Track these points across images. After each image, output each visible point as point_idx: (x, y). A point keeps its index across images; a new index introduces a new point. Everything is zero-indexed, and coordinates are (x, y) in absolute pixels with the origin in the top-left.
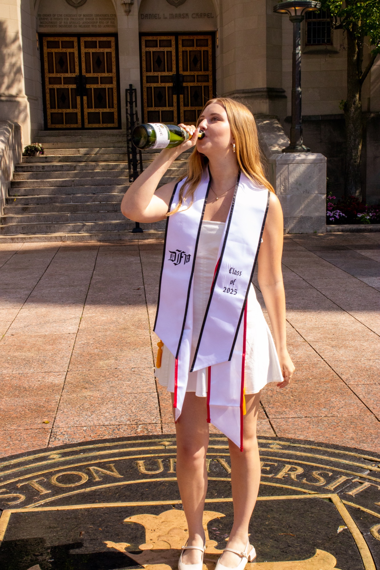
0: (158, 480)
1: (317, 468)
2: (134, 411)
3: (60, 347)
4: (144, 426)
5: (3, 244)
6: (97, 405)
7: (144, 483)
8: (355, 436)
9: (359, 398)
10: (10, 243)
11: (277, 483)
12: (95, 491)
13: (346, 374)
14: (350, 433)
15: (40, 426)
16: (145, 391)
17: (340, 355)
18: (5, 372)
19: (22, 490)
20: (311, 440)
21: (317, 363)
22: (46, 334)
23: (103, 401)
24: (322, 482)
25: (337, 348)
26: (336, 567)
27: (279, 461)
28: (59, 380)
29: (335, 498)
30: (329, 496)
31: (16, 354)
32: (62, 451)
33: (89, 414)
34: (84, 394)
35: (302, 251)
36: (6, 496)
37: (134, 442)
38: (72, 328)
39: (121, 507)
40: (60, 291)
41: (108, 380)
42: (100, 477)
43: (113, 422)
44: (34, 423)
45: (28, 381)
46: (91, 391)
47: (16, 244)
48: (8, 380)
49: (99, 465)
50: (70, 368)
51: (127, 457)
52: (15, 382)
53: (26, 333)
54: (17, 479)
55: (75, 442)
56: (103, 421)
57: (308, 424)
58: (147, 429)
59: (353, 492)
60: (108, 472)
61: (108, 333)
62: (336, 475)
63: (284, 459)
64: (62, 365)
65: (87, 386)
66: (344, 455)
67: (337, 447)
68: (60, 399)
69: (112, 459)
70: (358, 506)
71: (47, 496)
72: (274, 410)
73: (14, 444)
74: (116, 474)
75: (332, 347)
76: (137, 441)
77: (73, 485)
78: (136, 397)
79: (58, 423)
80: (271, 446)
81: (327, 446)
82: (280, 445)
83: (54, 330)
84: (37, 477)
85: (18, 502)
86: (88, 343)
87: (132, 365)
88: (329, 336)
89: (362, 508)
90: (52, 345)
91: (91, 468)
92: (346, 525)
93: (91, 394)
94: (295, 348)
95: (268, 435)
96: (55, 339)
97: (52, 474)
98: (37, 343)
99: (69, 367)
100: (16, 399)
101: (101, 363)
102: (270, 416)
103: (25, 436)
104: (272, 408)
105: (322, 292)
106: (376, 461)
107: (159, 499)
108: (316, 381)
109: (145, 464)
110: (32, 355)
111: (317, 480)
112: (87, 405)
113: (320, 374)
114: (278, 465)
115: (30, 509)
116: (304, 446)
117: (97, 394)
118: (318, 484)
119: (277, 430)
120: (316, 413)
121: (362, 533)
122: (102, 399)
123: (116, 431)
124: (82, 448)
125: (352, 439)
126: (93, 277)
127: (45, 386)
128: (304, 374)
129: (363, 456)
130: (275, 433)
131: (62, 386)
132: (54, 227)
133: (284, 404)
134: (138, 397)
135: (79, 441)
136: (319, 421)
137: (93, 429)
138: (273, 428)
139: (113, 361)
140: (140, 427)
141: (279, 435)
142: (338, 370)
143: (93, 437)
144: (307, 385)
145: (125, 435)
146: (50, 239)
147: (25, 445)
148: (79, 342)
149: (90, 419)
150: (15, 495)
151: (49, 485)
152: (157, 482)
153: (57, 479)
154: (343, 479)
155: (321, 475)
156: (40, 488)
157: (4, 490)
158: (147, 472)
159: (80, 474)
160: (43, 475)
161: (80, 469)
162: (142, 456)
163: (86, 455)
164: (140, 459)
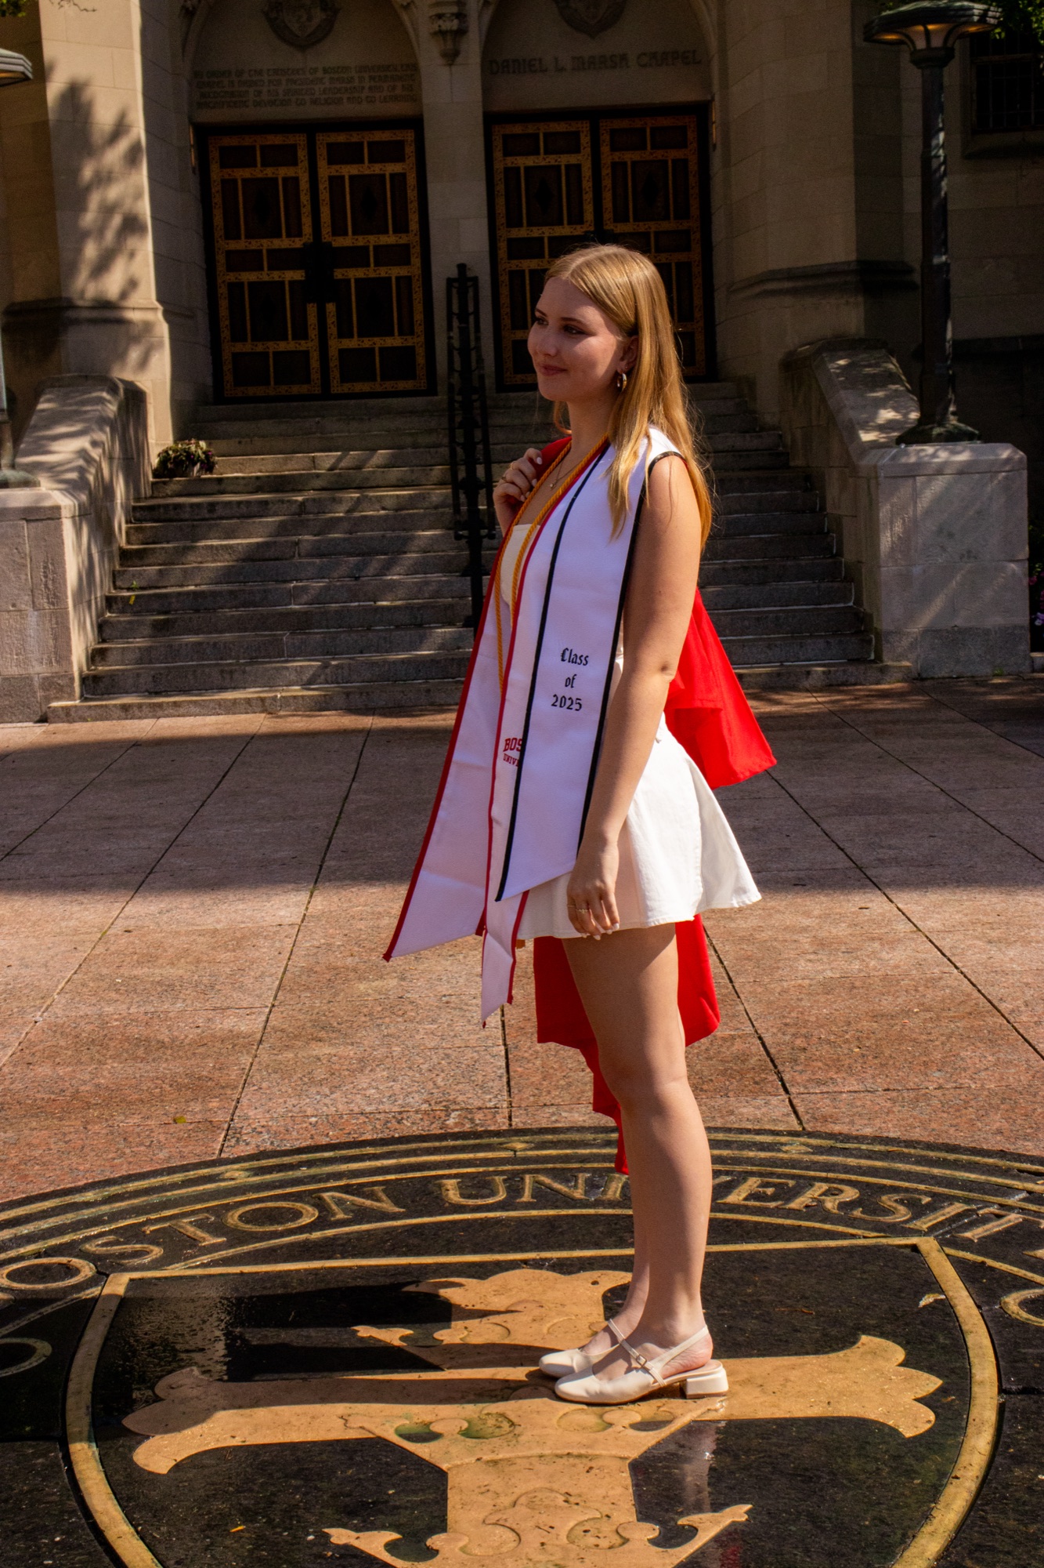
0: (491, 1215)
1: (895, 1190)
2: (442, 1084)
3: (254, 955)
4: (463, 1113)
5: (99, 723)
6: (347, 1073)
7: (454, 1224)
8: (1005, 1125)
9: (1035, 1050)
10: (119, 718)
11: (787, 1217)
12: (335, 1238)
13: (1013, 999)
14: (997, 1121)
15: (199, 1117)
16: (472, 1043)
17: (1007, 959)
18: (108, 1009)
19: (154, 1240)
20: (892, 1135)
21: (940, 978)
22: (218, 927)
23: (363, 1064)
24: (902, 1214)
25: (1003, 946)
26: (901, 1365)
27: (800, 1177)
28: (250, 1025)
29: (929, 1245)
30: (912, 1241)
31: (138, 972)
32: (255, 1164)
33: (327, 1091)
34: (315, 1053)
35: (953, 721)
36: (117, 1248)
37: (437, 1144)
38: (288, 914)
39: (396, 1267)
40: (257, 831)
41: (379, 1021)
42: (345, 1211)
43: (387, 1107)
44: (184, 1113)
45: (169, 1028)
46: (331, 1045)
47: (136, 721)
48: (118, 1027)
49: (346, 1190)
50: (280, 996)
51: (418, 1174)
52: (134, 1031)
53: (165, 927)
54: (142, 1219)
55: (288, 1146)
56: (359, 1103)
57: (889, 1104)
58: (472, 1120)
59: (975, 1234)
60: (368, 1203)
62: (939, 1201)
63: (812, 1173)
64: (258, 992)
65: (323, 1034)
66: (970, 1163)
68: (252, 1064)
69: (380, 1178)
70: (980, 1259)
71: (217, 1248)
72: (805, 1077)
73: (135, 1154)
74: (388, 1206)
75: (990, 942)
76: (444, 1143)
77: (280, 1228)
78: (448, 1056)
79: (245, 1108)
80: (785, 1148)
81: (930, 1146)
82: (808, 1145)
83: (239, 918)
84: (193, 1213)
85: (146, 1260)
86: (329, 945)
87: (444, 989)
88: (985, 919)
89: (990, 1262)
90: (234, 951)
91: (326, 1195)
92: (942, 1292)
93: (333, 1051)
94: (887, 946)
95: (781, 1127)
96: (242, 938)
97: (228, 1208)
98: (194, 948)
99: (276, 996)
100: (141, 1065)
101: (362, 987)
102: (792, 1090)
103: (162, 1138)
104: (801, 1072)
105: (989, 820)
107: (491, 1251)
108: (928, 1015)
109: (460, 1187)
110: (181, 972)
111: (887, 1212)
112: (320, 1073)
113: (943, 1001)
114: (798, 1184)
115: (176, 1270)
116: (870, 1147)
117: (350, 1051)
118: (889, 1219)
119: (805, 1118)
120: (914, 1080)
121: (979, 1307)
123: (393, 1125)
125: (999, 1132)
126: (351, 797)
127: (215, 1037)
128: (900, 1000)
129: (1017, 1165)
130: (801, 1123)
131: (258, 1036)
132: (244, 672)
133: (836, 1064)
134: (454, 1055)
135: (297, 1144)
136: (920, 1096)
137: (333, 1121)
138: (796, 1112)
139: (394, 982)
140: (453, 1115)
141: (809, 1127)
142: (993, 992)
143: (333, 1136)
144: (904, 1025)
145: (416, 1130)
146: (232, 707)
147: (162, 1155)
148: (305, 944)
149: (327, 1101)
150: (138, 1246)
151: (217, 1229)
152: (487, 1220)
153: (240, 1217)
154: (958, 1208)
155: (901, 1202)
156: (200, 1233)
157: (111, 1238)
158: (463, 1201)
159: (298, 1205)
160: (207, 1210)
161: (298, 1197)
162: (454, 1171)
163: (313, 1171)
164: (449, 1177)
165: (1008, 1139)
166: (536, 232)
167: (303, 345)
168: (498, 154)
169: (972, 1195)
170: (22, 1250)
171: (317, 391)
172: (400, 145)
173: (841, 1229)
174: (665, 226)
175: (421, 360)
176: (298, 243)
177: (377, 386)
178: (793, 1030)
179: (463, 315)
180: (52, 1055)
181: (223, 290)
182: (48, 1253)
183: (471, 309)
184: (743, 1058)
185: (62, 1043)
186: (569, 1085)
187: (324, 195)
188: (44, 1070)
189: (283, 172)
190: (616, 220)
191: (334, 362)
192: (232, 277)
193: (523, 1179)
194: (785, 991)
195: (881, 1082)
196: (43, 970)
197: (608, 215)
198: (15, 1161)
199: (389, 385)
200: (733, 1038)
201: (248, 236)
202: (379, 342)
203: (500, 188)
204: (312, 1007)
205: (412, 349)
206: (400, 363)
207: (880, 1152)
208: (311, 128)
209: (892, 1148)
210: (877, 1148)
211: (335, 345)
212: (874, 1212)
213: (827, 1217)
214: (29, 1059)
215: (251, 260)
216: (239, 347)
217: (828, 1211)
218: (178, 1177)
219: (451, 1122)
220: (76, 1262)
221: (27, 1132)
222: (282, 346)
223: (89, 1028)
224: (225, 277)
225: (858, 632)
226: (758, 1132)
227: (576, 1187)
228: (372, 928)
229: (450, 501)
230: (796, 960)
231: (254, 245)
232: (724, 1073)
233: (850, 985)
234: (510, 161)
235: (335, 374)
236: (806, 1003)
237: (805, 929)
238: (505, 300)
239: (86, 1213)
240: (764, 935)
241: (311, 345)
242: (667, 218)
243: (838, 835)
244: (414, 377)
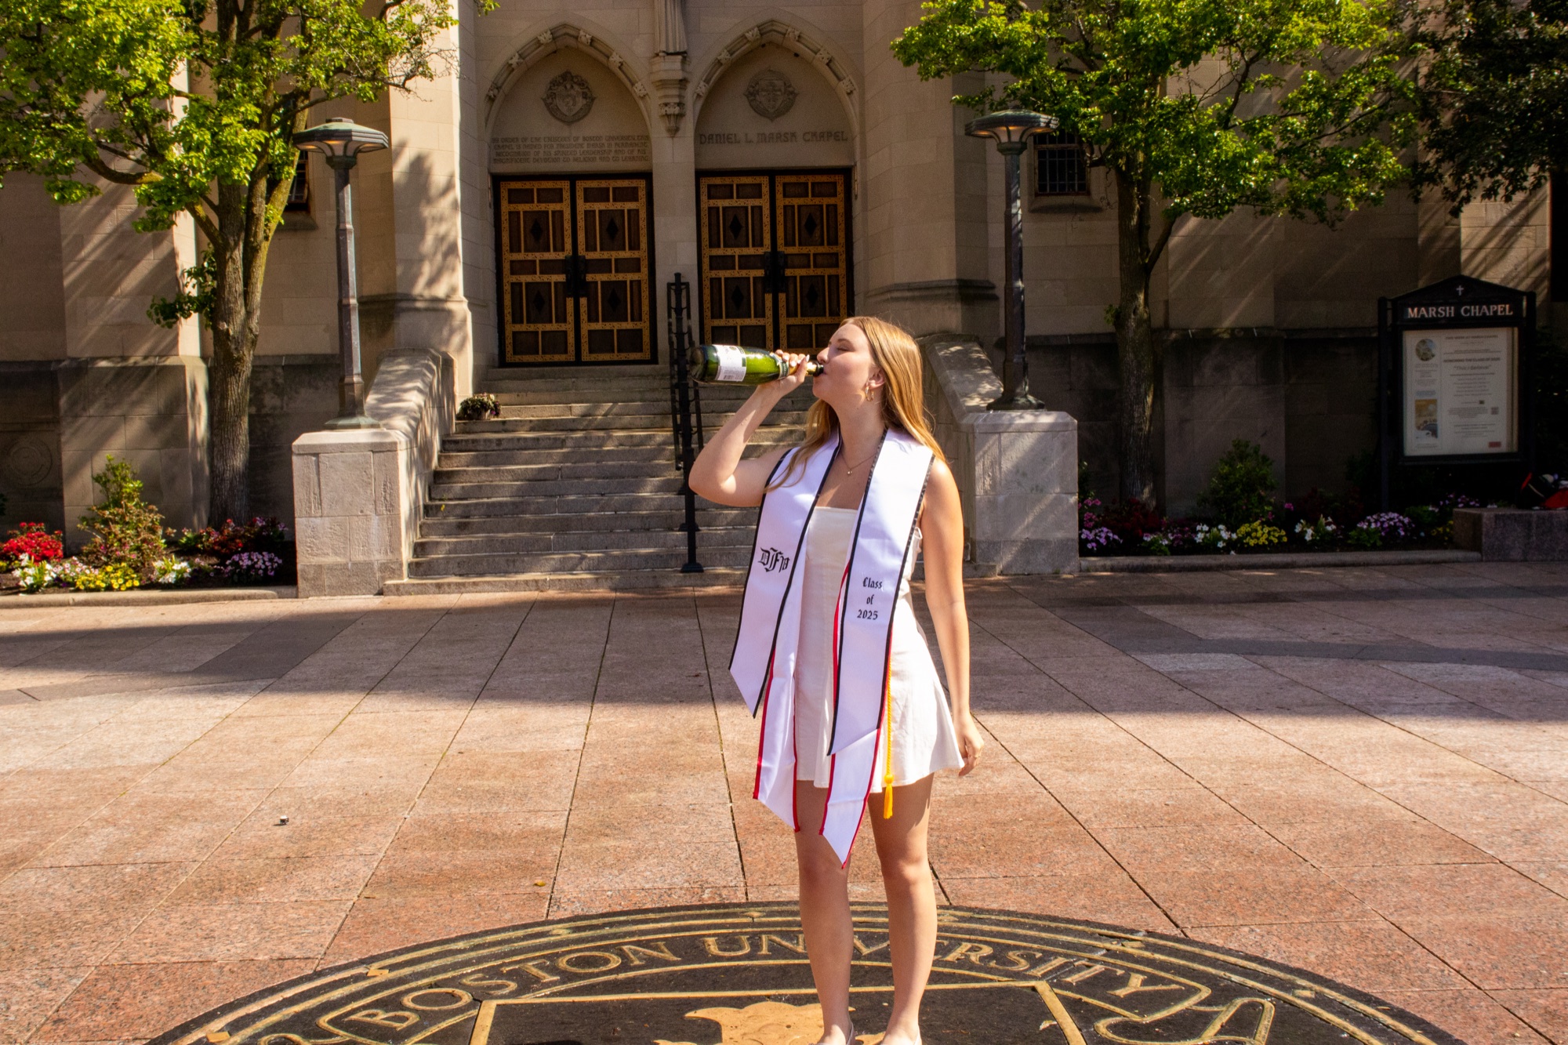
0: (741, 963)
1: (1017, 948)
2: (697, 868)
3: (552, 771)
4: (714, 890)
5: (420, 596)
6: (629, 859)
7: (716, 968)
8: (1088, 903)
9: (1104, 849)
10: (434, 593)
11: (945, 967)
12: (634, 979)
13: (1086, 811)
14: (1082, 900)
15: (529, 890)
16: (714, 839)
17: (1080, 783)
18: (455, 810)
19: (510, 975)
20: (1011, 909)
21: (1036, 796)
23: (639, 854)
24: (1023, 965)
25: (1077, 773)
27: (951, 938)
28: (557, 823)
29: (1043, 986)
30: (1032, 983)
31: (472, 782)
32: (573, 924)
33: (616, 873)
34: (604, 844)
36: (485, 983)
37: (698, 912)
38: (574, 742)
39: (680, 999)
41: (647, 822)
42: (640, 959)
43: (660, 885)
44: (518, 886)
45: (500, 825)
46: (615, 838)
47: (447, 595)
48: (463, 823)
49: (638, 943)
50: (575, 802)
51: (687, 934)
52: (475, 826)
53: (487, 751)
54: (499, 962)
55: (594, 912)
56: (640, 882)
57: (1008, 887)
58: (720, 895)
59: (1073, 979)
60: (655, 953)
61: (642, 749)
62: (1047, 956)
63: (959, 936)
64: (558, 800)
65: (608, 831)
66: (1066, 929)
67: (1055, 919)
68: (561, 851)
69: (661, 936)
70: (1078, 997)
71: (554, 984)
72: (948, 867)
73: (488, 916)
74: (668, 955)
75: (1068, 770)
76: (703, 912)
77: (596, 970)
78: (698, 848)
79: (561, 883)
81: (1038, 917)
82: (955, 916)
83: (538, 745)
84: (534, 959)
85: (506, 990)
86: (605, 766)
87: (690, 799)
88: (1062, 753)
89: (1085, 999)
90: (538, 768)
91: (625, 948)
92: (1055, 1018)
93: (617, 844)
94: (996, 773)
97: (558, 955)
98: (509, 765)
99: (572, 803)
100: (483, 851)
101: (632, 797)
102: (940, 876)
103: (505, 904)
104: (947, 863)
105: (1059, 680)
106: (1120, 938)
107: (744, 989)
108: (1029, 823)
109: (718, 942)
110: (502, 784)
111: (1014, 963)
112: (610, 860)
113: (1038, 813)
114: (950, 944)
115: (527, 999)
116: (997, 918)
117: (628, 844)
118: (1015, 968)
119: (951, 897)
120: (1023, 870)
121: (1080, 1029)
122: (637, 851)
123: (666, 897)
124: (606, 920)
125: (1084, 907)
126: (607, 655)
127: (533, 831)
128: (1009, 812)
129: (1098, 930)
130: (949, 900)
131: (563, 832)
132: (523, 561)
133: (969, 858)
134: (702, 848)
135: (600, 911)
136: (1028, 882)
137: (624, 894)
138: (944, 892)
139: (654, 794)
140: (707, 891)
141: (954, 903)
142: (1073, 807)
143: (625, 905)
144: (1013, 830)
145: (682, 902)
146: (515, 586)
147: (508, 916)
148: (588, 765)
149: (617, 880)
150: (499, 982)
151: (554, 970)
152: (739, 967)
153: (568, 962)
154: (1060, 961)
155: (1022, 956)
156: (541, 973)
157: (480, 975)
158: (721, 953)
159: (607, 954)
160: (543, 956)
161: (606, 948)
162: (712, 931)
163: (614, 929)
164: (709, 936)
165: (1090, 912)
166: (729, 252)
167: (563, 327)
168: (704, 198)
169: (1069, 952)
170: (420, 983)
171: (572, 358)
172: (635, 190)
173: (982, 975)
174: (821, 249)
175: (646, 338)
176: (561, 256)
177: (615, 356)
178: (939, 833)
179: (678, 310)
181: (507, 288)
182: (437, 985)
183: (684, 304)
185: (426, 834)
186: (785, 870)
187: (581, 224)
188: (416, 854)
189: (552, 207)
190: (787, 244)
191: (585, 340)
192: (514, 279)
193: (760, 938)
195: (1001, 872)
196: (405, 780)
197: (780, 241)
198: (406, 919)
199: (623, 356)
201: (527, 250)
202: (616, 326)
203: (705, 220)
204: (598, 811)
205: (640, 331)
206: (631, 341)
207: (1004, 921)
208: (573, 178)
209: (1014, 918)
210: (1002, 918)
211: (586, 327)
212: (1004, 964)
213: (972, 967)
214: (405, 846)
215: (528, 267)
216: (518, 328)
217: (973, 963)
218: (520, 933)
219: (705, 896)
220: (458, 992)
221: (411, 898)
222: (548, 327)
223: (443, 823)
224: (509, 279)
227: (798, 943)
228: (634, 754)
229: (672, 440)
231: (530, 256)
233: (973, 801)
234: (713, 203)
235: (585, 347)
236: (944, 814)
238: (707, 297)
239: (460, 958)
241: (569, 327)
242: (822, 244)
244: (641, 351)
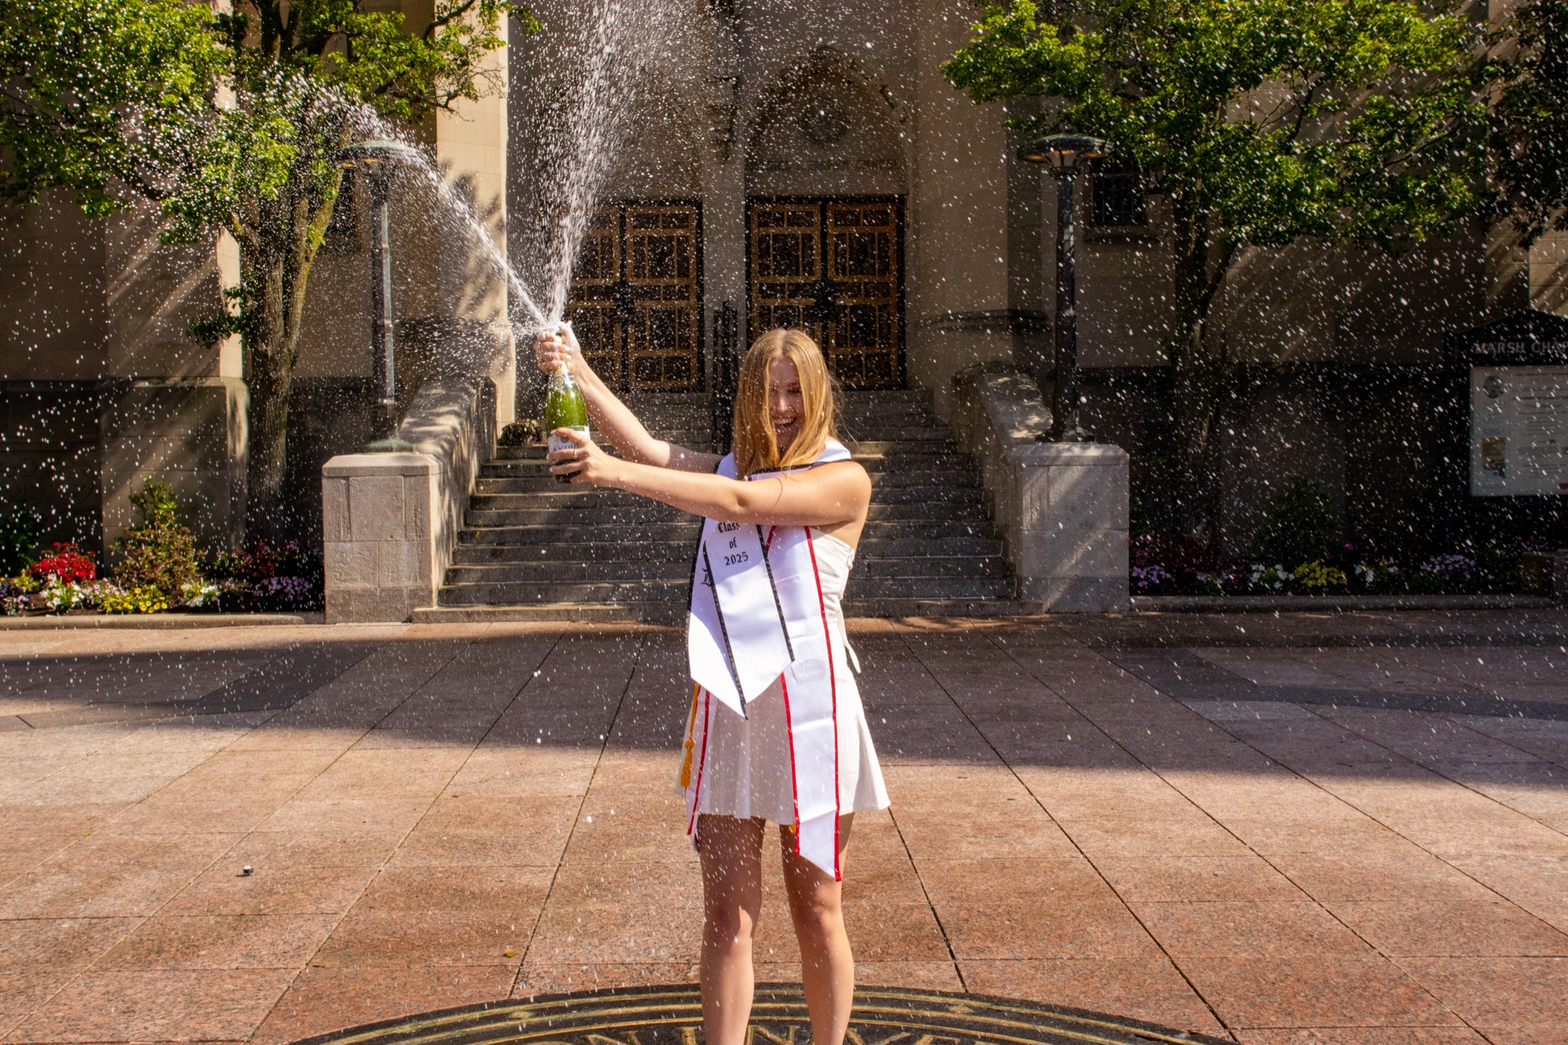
2: (686, 940)
3: (549, 820)
5: (449, 624)
6: (613, 926)
8: (1123, 994)
9: (1144, 927)
10: (463, 621)
13: (1126, 881)
14: (1116, 989)
15: (496, 962)
17: (1120, 846)
18: (435, 862)
20: (1035, 999)
21: (1071, 861)
23: (624, 920)
25: (1117, 835)
27: (964, 1035)
28: (542, 881)
31: (460, 831)
32: (537, 1006)
33: (596, 942)
34: (589, 907)
38: (577, 786)
40: (557, 715)
41: (641, 881)
43: (642, 959)
44: (485, 957)
45: (480, 880)
46: (602, 901)
47: (475, 624)
48: (441, 878)
49: (606, 1032)
50: (566, 858)
51: (664, 1021)
52: (453, 881)
53: (481, 795)
55: (564, 991)
56: (621, 955)
57: (1033, 972)
63: (975, 1032)
64: (549, 853)
65: (596, 891)
66: (1096, 1027)
68: (540, 915)
69: (634, 1023)
72: (967, 945)
73: (445, 991)
75: (1107, 831)
76: (686, 994)
78: (692, 913)
79: (533, 954)
80: (952, 1009)
81: (1065, 1011)
83: (539, 789)
86: (605, 815)
88: (1102, 812)
90: (534, 816)
91: (591, 1037)
93: (604, 907)
94: (1029, 832)
95: (948, 990)
96: (541, 805)
98: (504, 812)
99: (562, 857)
100: (456, 912)
101: (629, 851)
102: (958, 955)
103: (467, 978)
104: (965, 941)
105: (1103, 728)
108: (1062, 894)
109: (698, 1032)
110: (492, 833)
112: (592, 926)
113: (1072, 882)
116: (1019, 1010)
117: (617, 908)
119: (968, 981)
120: (1052, 950)
123: (647, 974)
124: (576, 1001)
125: (1118, 999)
127: (514, 890)
128: (1040, 880)
129: (1133, 1030)
130: (964, 985)
131: (547, 891)
132: (556, 590)
133: (991, 934)
135: (571, 989)
136: (1056, 966)
137: (600, 969)
138: (960, 976)
139: (652, 849)
141: (971, 989)
142: (1111, 876)
144: (1043, 902)
145: (664, 981)
146: (545, 616)
147: (465, 994)
148: (587, 813)
149: (596, 951)
161: (570, 1037)
162: (692, 1019)
163: (583, 1014)
164: (688, 1023)
165: (1125, 1005)
166: (779, 280)
168: (755, 225)
171: (619, 385)
172: (686, 217)
174: (872, 279)
175: (694, 366)
176: (609, 282)
177: (662, 384)
178: (958, 903)
179: (726, 334)
180: (389, 901)
183: (731, 332)
184: (919, 926)
185: (398, 890)
186: (784, 945)
187: (630, 250)
188: (382, 914)
189: (602, 233)
190: (837, 273)
191: (631, 366)
194: (952, 869)
195: (1027, 951)
196: (389, 827)
197: (831, 269)
198: (352, 994)
199: (670, 384)
200: (912, 908)
202: (665, 353)
203: (755, 248)
204: (589, 868)
205: (688, 358)
209: (1035, 1014)
210: (1024, 1011)
211: (633, 354)
214: (371, 903)
218: (477, 1015)
221: (363, 968)
222: (596, 354)
223: (419, 878)
225: (1005, 577)
226: (932, 993)
227: (788, 1036)
228: (639, 801)
230: (960, 842)
232: (904, 939)
233: (1002, 866)
234: (763, 230)
235: (632, 374)
236: (967, 880)
237: (966, 816)
240: (937, 819)
241: (617, 354)
242: (873, 273)
243: (991, 736)
244: (688, 378)
